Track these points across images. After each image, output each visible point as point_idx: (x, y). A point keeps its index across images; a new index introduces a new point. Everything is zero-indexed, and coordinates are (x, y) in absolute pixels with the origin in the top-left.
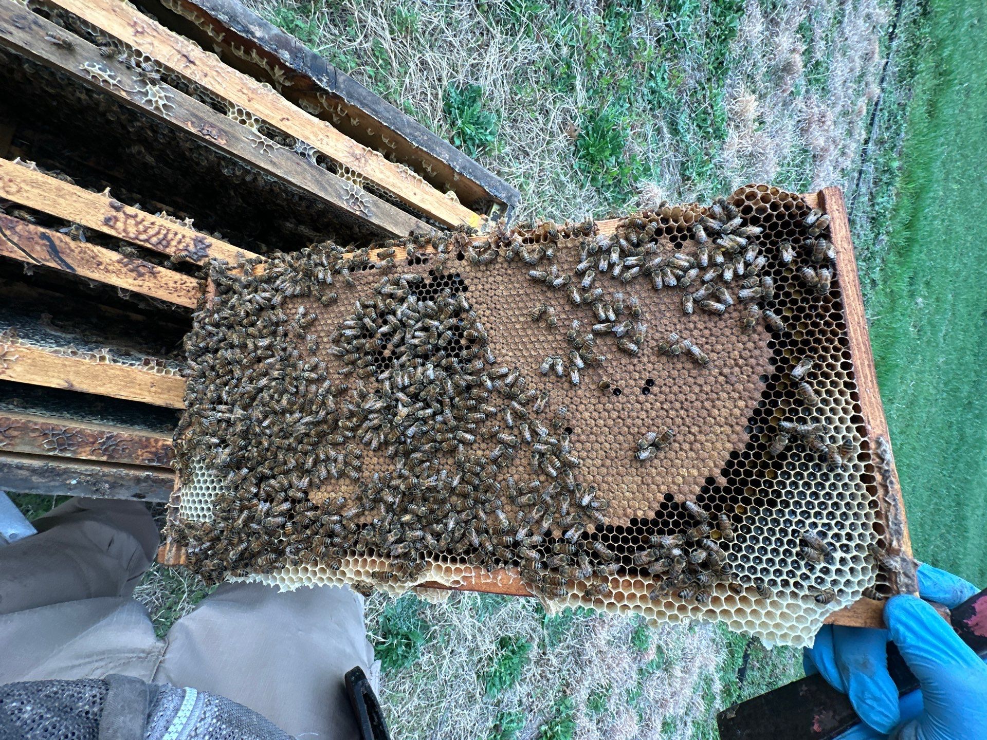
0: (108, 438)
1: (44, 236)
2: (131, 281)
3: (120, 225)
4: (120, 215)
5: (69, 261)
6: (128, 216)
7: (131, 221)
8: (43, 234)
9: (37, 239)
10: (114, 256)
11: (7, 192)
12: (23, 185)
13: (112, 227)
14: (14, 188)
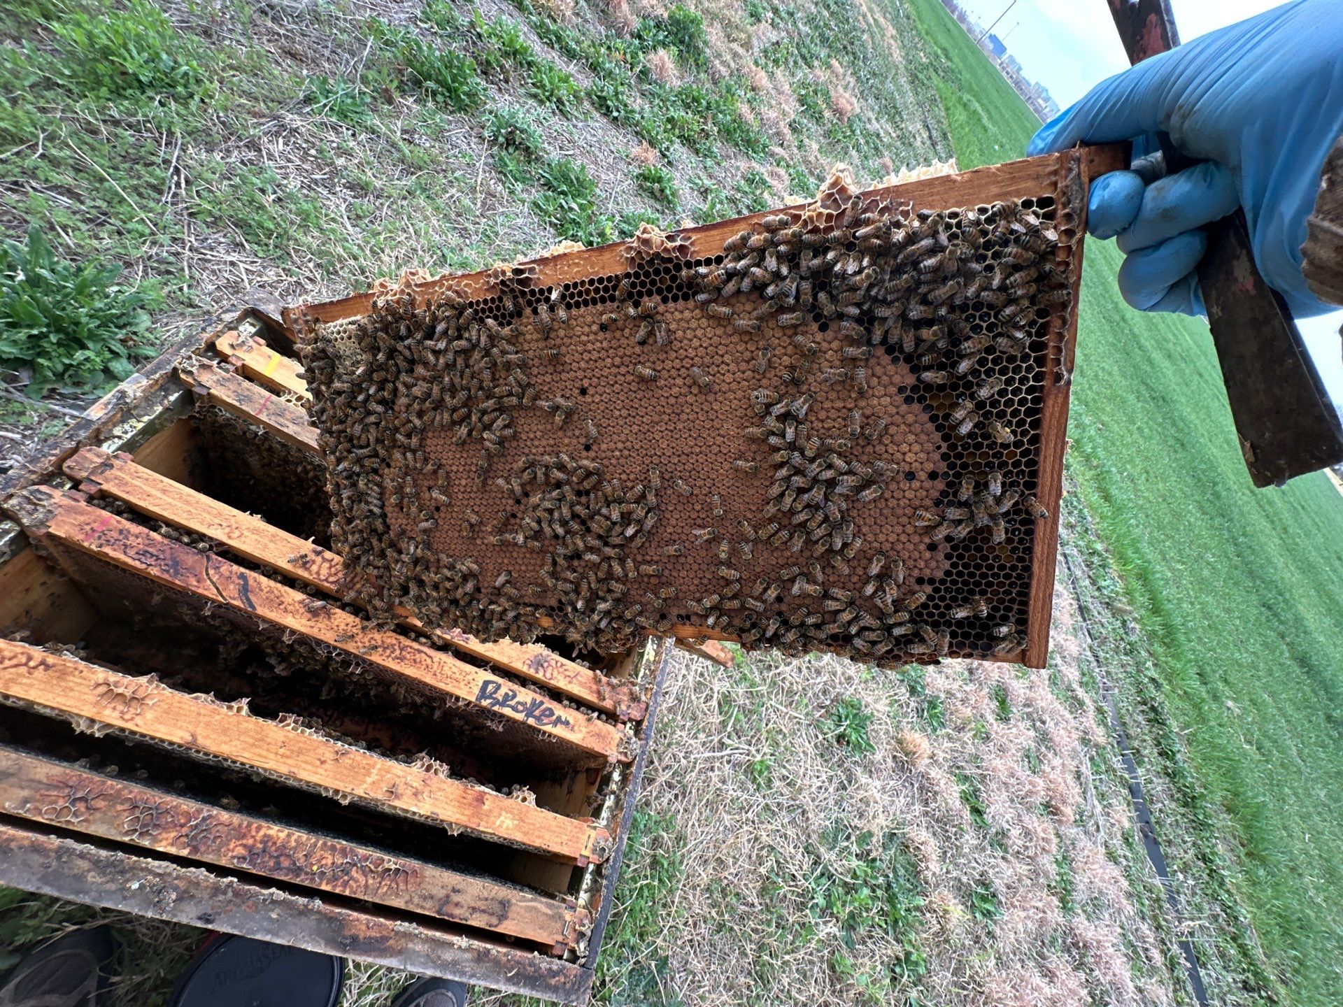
0: (204, 819)
1: (242, 576)
2: (304, 621)
3: (314, 568)
4: (319, 559)
5: (253, 599)
6: (324, 560)
7: (326, 565)
8: (242, 574)
9: (234, 578)
10: (298, 596)
11: (230, 537)
12: (246, 533)
13: (307, 569)
14: (237, 533)
